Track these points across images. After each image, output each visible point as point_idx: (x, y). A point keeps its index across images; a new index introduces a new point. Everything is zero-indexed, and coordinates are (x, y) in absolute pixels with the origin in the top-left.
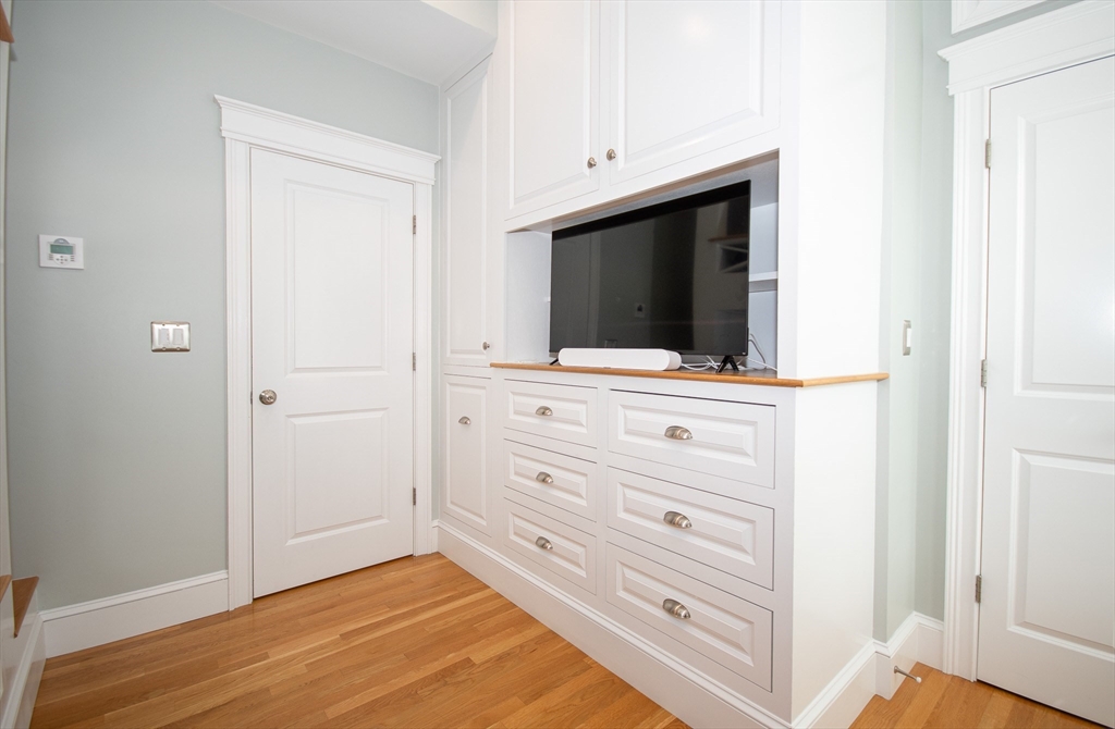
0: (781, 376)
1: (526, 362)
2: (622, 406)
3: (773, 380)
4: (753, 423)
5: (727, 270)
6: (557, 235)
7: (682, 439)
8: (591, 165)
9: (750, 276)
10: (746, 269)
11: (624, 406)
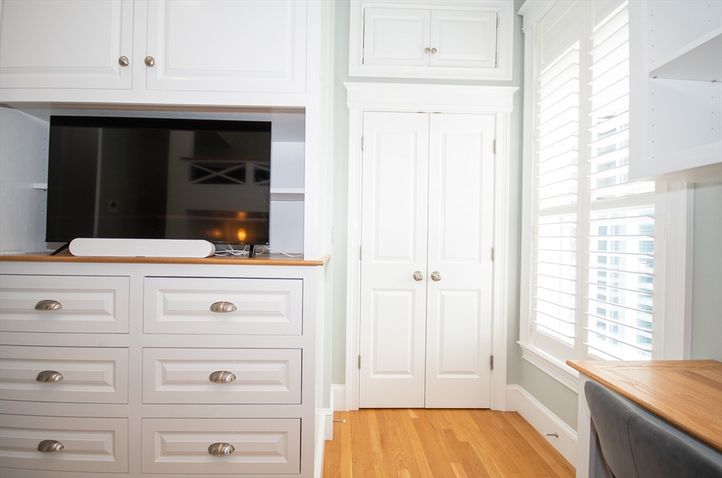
0: (307, 258)
1: (7, 253)
2: (161, 290)
3: (302, 262)
4: (286, 293)
5: (259, 183)
6: (56, 121)
7: (226, 311)
8: (122, 63)
9: (271, 189)
10: (269, 185)
11: (162, 291)
